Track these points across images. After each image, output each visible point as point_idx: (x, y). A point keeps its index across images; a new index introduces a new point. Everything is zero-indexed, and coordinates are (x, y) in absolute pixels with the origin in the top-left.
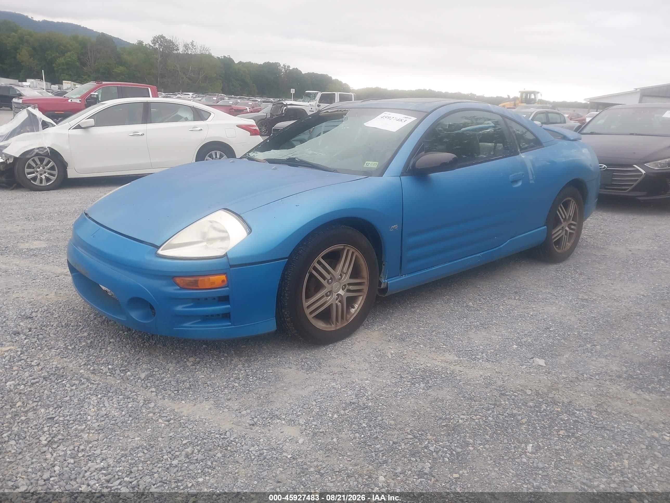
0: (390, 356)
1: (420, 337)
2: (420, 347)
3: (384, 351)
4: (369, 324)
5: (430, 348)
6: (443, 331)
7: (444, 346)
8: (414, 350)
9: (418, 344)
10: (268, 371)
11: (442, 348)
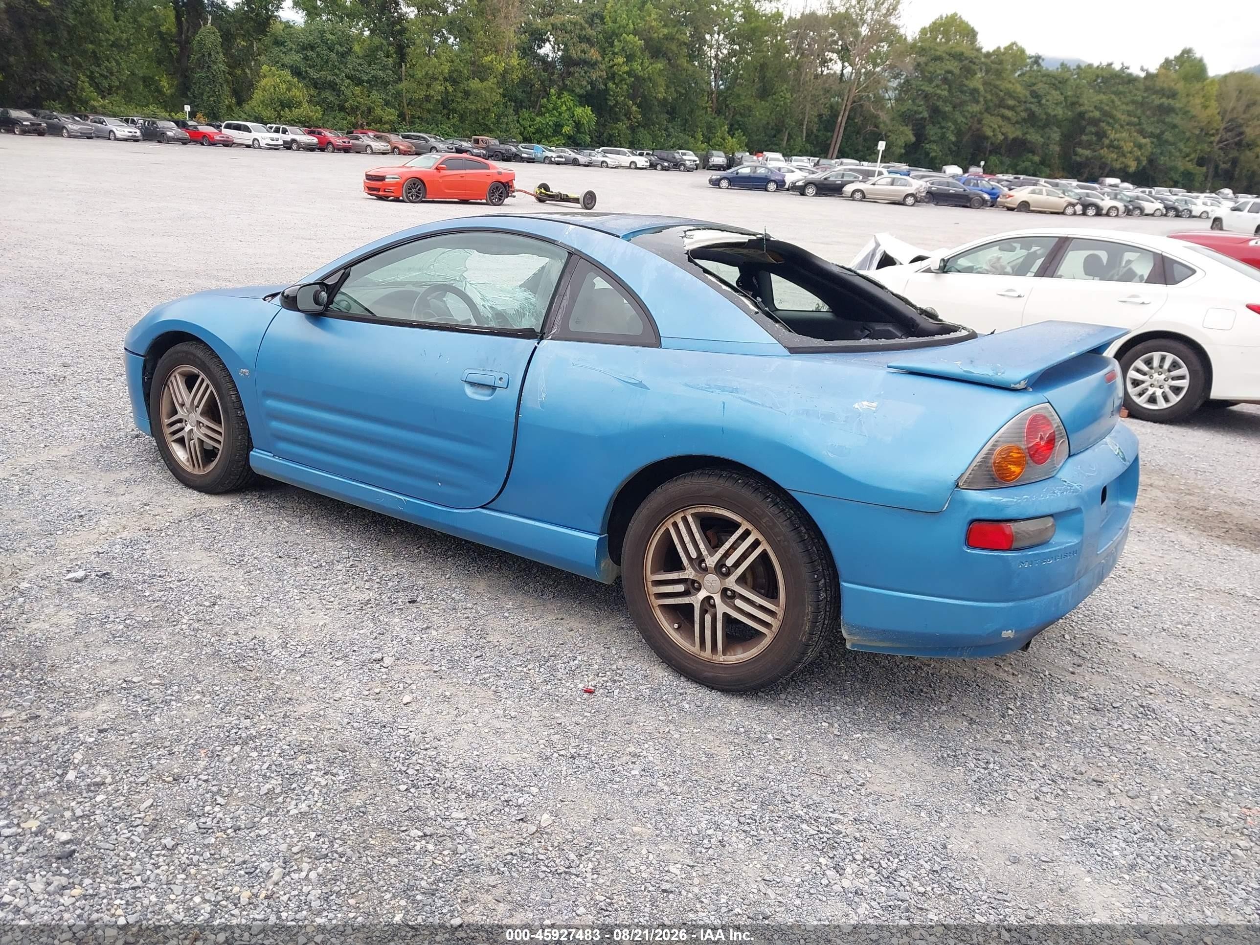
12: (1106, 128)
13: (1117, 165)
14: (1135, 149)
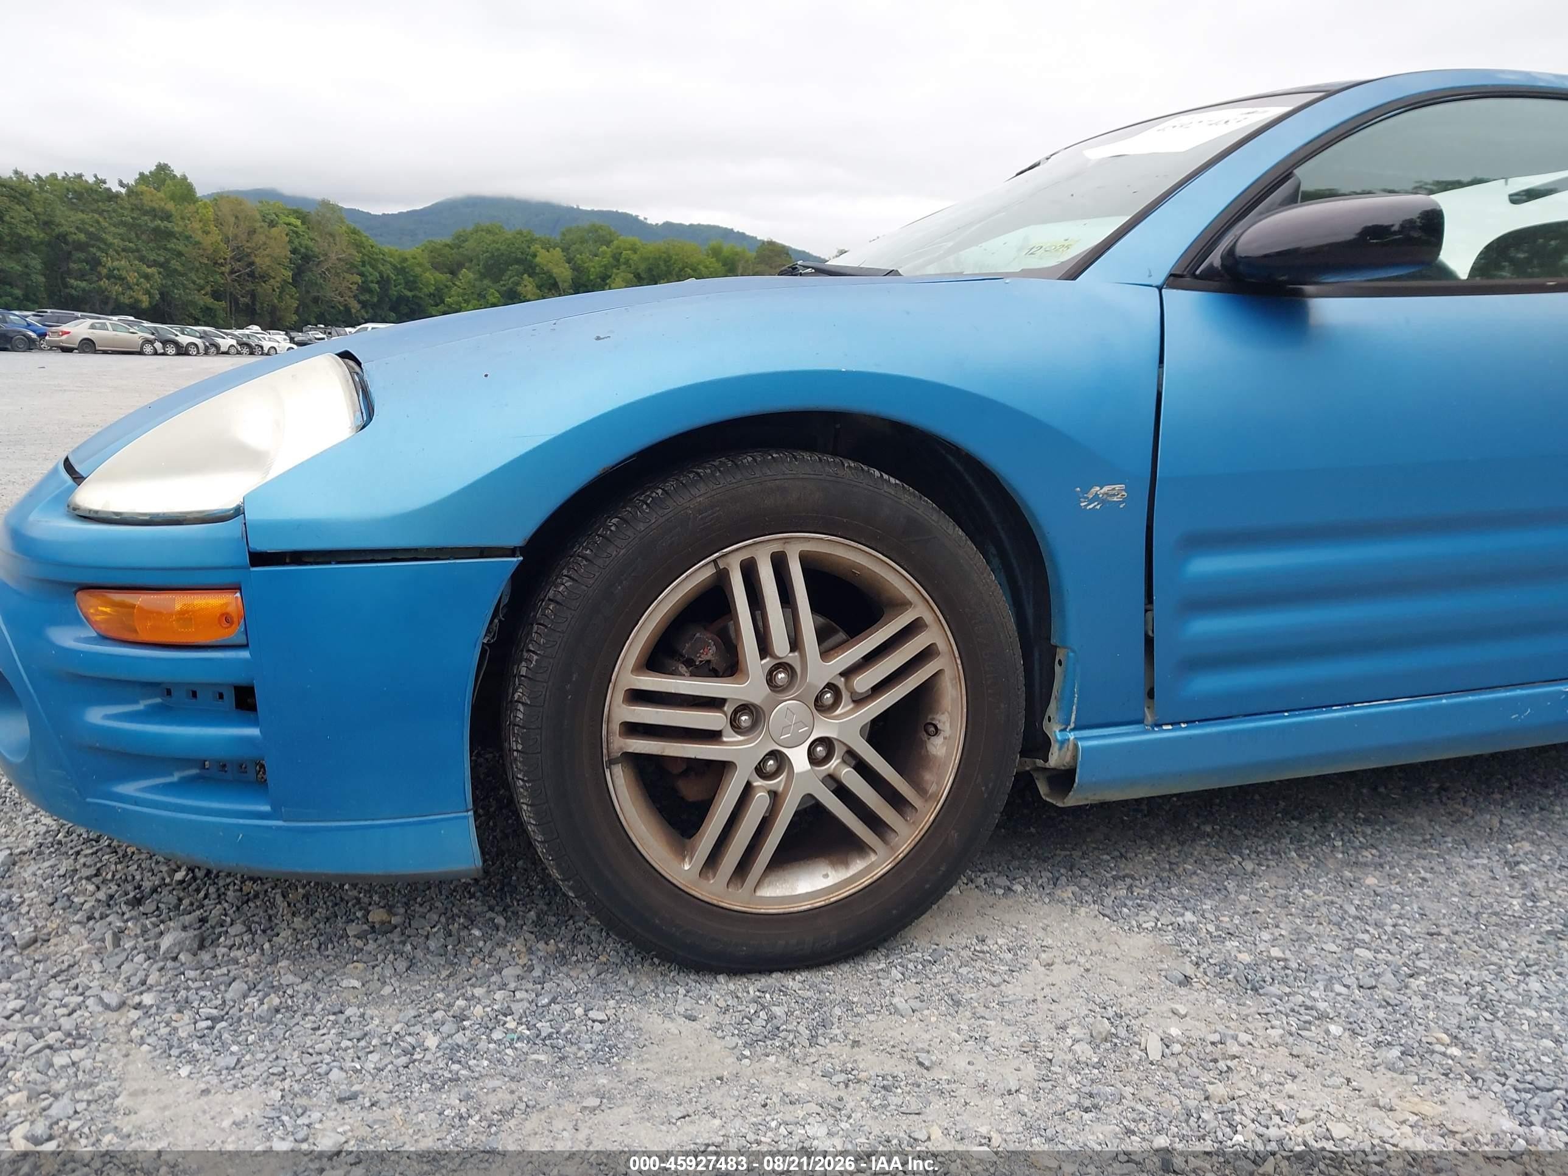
0: (1155, 1050)
1: (1344, 990)
2: (1327, 1032)
3: (1135, 1024)
4: (1129, 903)
5: (1378, 1044)
6: (1466, 978)
7: (1455, 1051)
8: (1291, 1040)
9: (1323, 1017)
10: (591, 1014)
11: (1437, 1058)
12: (98, 254)
13: (125, 300)
14: (142, 280)
